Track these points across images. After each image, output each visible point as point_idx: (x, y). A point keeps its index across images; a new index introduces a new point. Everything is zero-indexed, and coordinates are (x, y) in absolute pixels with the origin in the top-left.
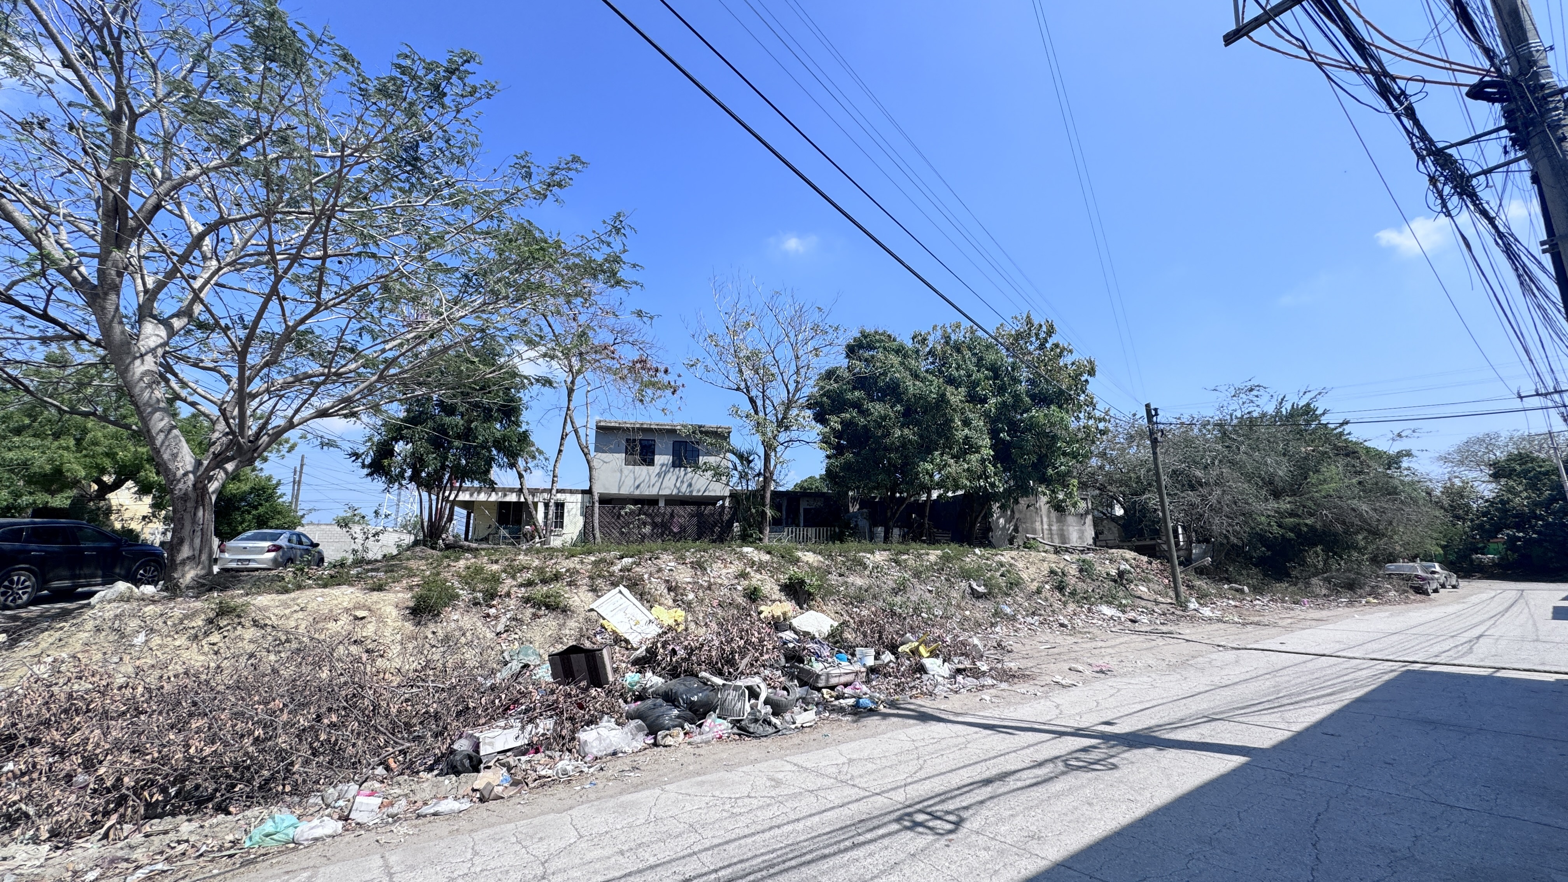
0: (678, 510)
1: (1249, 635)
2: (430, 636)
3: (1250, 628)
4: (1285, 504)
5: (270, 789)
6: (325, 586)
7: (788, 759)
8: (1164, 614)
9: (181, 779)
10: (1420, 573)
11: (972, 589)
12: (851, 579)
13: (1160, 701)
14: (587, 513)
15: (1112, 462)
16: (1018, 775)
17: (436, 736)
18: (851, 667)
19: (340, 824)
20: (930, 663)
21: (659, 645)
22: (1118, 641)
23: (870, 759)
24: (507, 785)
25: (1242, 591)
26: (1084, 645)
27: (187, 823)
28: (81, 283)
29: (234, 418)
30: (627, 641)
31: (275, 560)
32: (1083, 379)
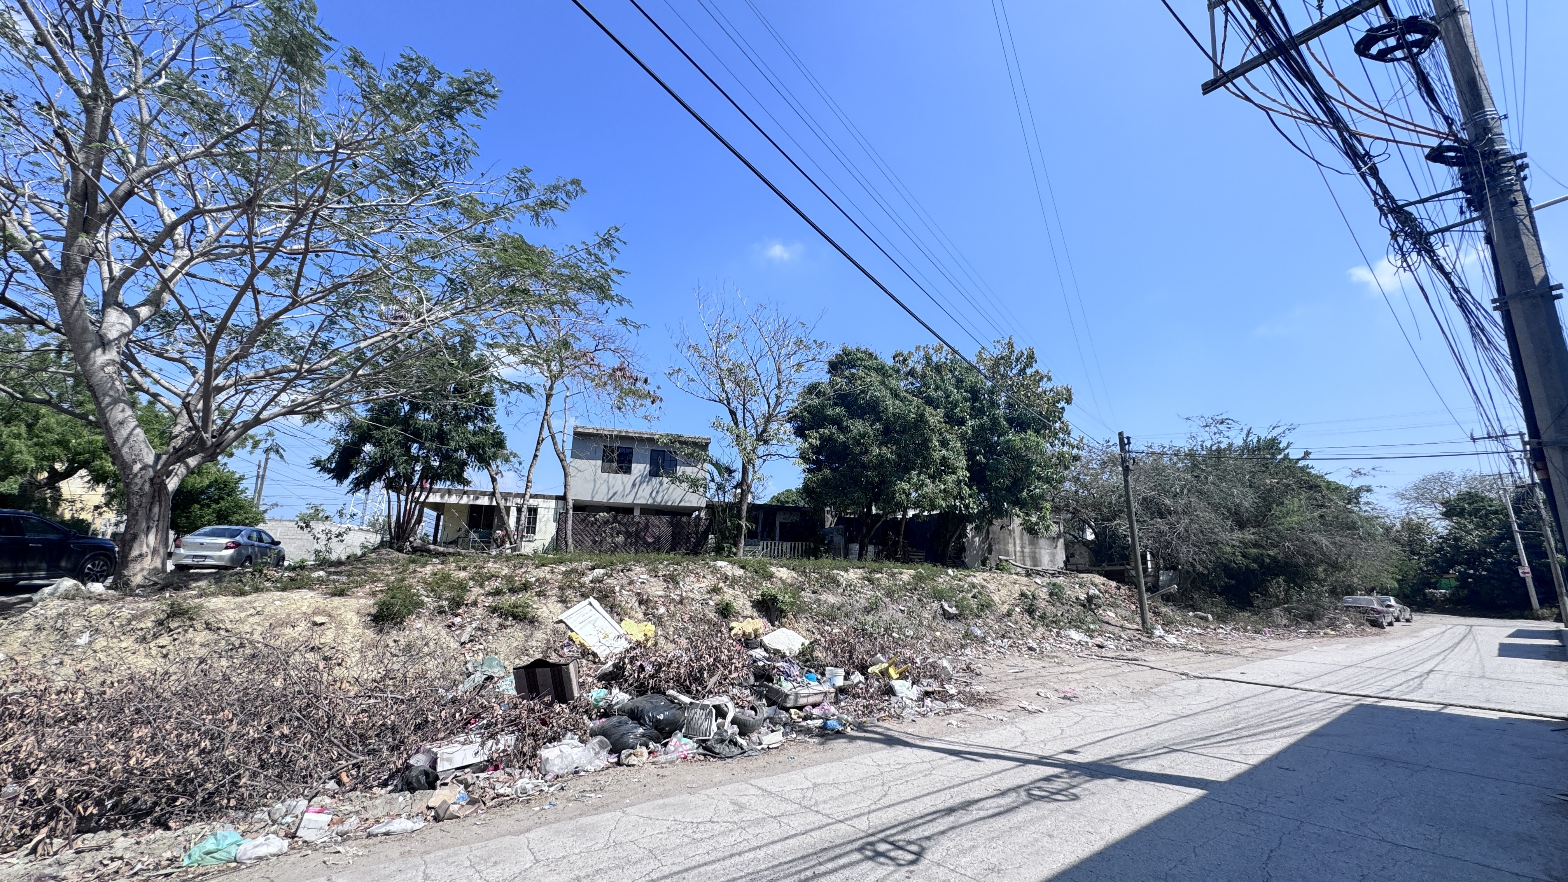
0: (654, 519)
1: (1212, 664)
2: (391, 644)
3: (1212, 657)
4: (1249, 535)
5: (214, 803)
6: (284, 589)
7: (752, 782)
8: (1131, 640)
9: (119, 791)
10: (1376, 606)
11: (944, 610)
12: (823, 597)
13: (1124, 730)
14: (560, 519)
15: (1085, 486)
16: (981, 804)
17: (392, 749)
18: (821, 688)
19: (286, 842)
20: (899, 685)
21: (627, 661)
22: (1084, 667)
23: (835, 784)
24: (464, 803)
25: (1205, 619)
26: (1051, 670)
27: (122, 839)
28: (43, 267)
29: (198, 412)
30: (595, 655)
31: (232, 558)
32: (1060, 406)
